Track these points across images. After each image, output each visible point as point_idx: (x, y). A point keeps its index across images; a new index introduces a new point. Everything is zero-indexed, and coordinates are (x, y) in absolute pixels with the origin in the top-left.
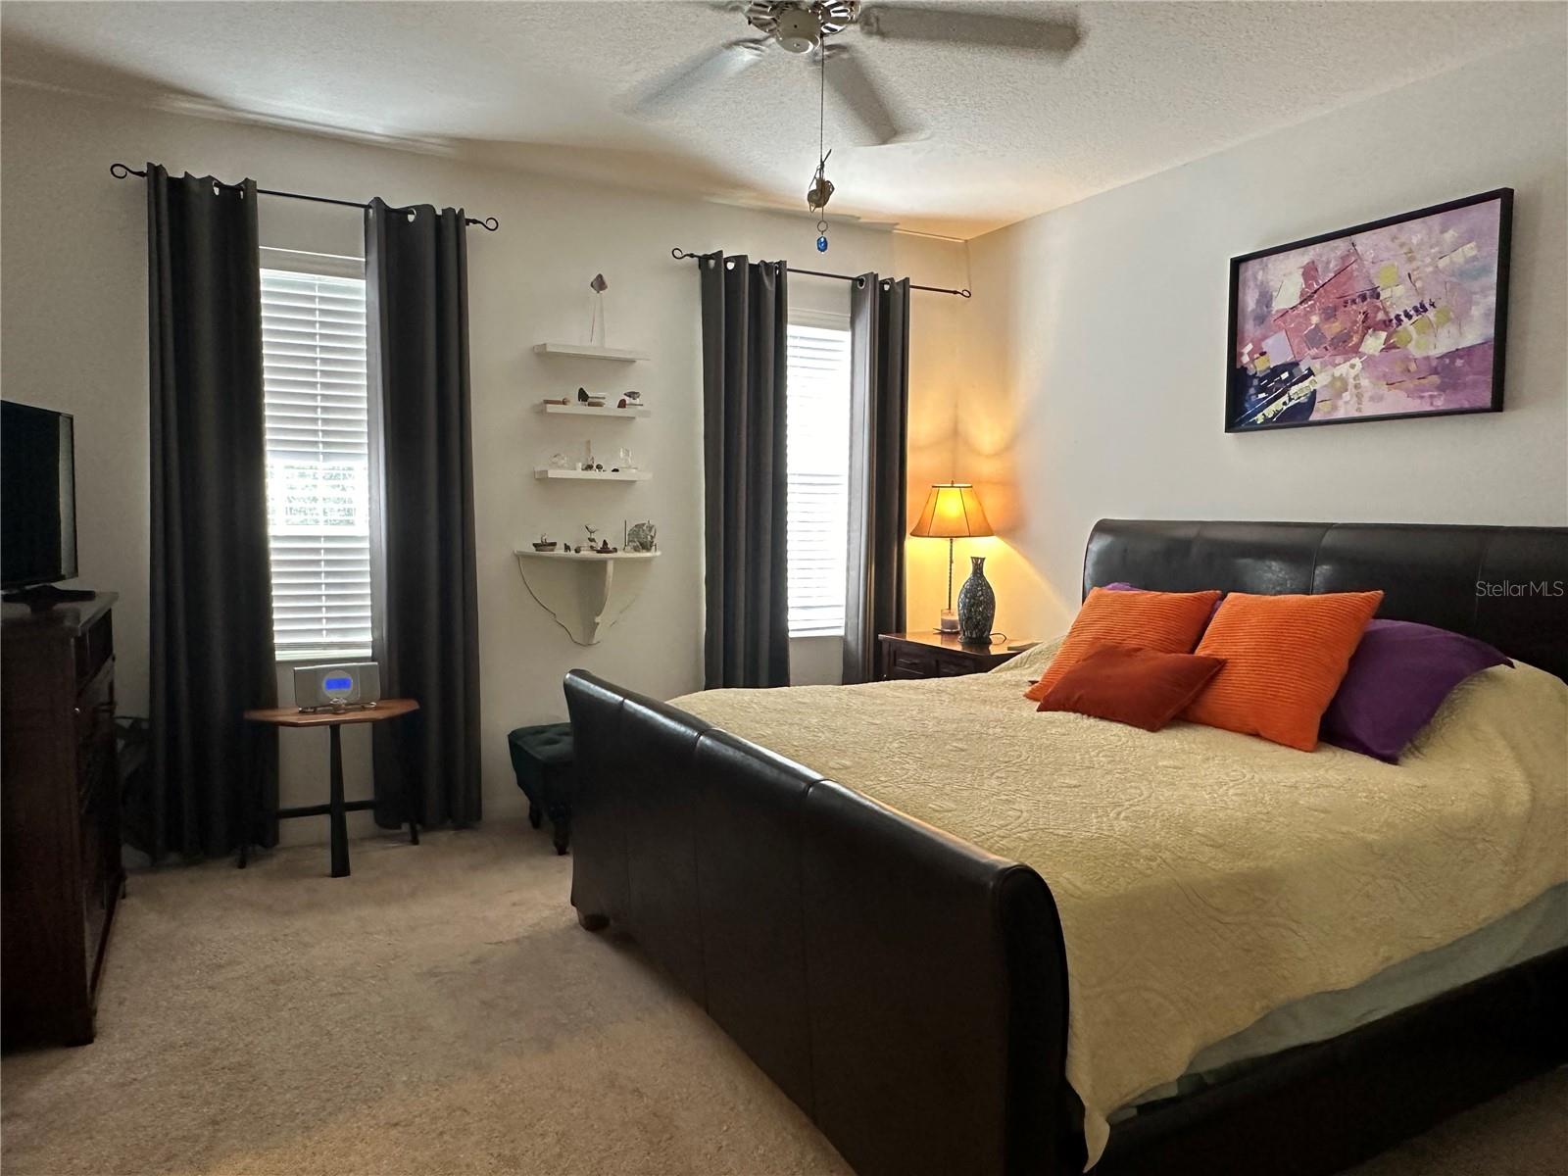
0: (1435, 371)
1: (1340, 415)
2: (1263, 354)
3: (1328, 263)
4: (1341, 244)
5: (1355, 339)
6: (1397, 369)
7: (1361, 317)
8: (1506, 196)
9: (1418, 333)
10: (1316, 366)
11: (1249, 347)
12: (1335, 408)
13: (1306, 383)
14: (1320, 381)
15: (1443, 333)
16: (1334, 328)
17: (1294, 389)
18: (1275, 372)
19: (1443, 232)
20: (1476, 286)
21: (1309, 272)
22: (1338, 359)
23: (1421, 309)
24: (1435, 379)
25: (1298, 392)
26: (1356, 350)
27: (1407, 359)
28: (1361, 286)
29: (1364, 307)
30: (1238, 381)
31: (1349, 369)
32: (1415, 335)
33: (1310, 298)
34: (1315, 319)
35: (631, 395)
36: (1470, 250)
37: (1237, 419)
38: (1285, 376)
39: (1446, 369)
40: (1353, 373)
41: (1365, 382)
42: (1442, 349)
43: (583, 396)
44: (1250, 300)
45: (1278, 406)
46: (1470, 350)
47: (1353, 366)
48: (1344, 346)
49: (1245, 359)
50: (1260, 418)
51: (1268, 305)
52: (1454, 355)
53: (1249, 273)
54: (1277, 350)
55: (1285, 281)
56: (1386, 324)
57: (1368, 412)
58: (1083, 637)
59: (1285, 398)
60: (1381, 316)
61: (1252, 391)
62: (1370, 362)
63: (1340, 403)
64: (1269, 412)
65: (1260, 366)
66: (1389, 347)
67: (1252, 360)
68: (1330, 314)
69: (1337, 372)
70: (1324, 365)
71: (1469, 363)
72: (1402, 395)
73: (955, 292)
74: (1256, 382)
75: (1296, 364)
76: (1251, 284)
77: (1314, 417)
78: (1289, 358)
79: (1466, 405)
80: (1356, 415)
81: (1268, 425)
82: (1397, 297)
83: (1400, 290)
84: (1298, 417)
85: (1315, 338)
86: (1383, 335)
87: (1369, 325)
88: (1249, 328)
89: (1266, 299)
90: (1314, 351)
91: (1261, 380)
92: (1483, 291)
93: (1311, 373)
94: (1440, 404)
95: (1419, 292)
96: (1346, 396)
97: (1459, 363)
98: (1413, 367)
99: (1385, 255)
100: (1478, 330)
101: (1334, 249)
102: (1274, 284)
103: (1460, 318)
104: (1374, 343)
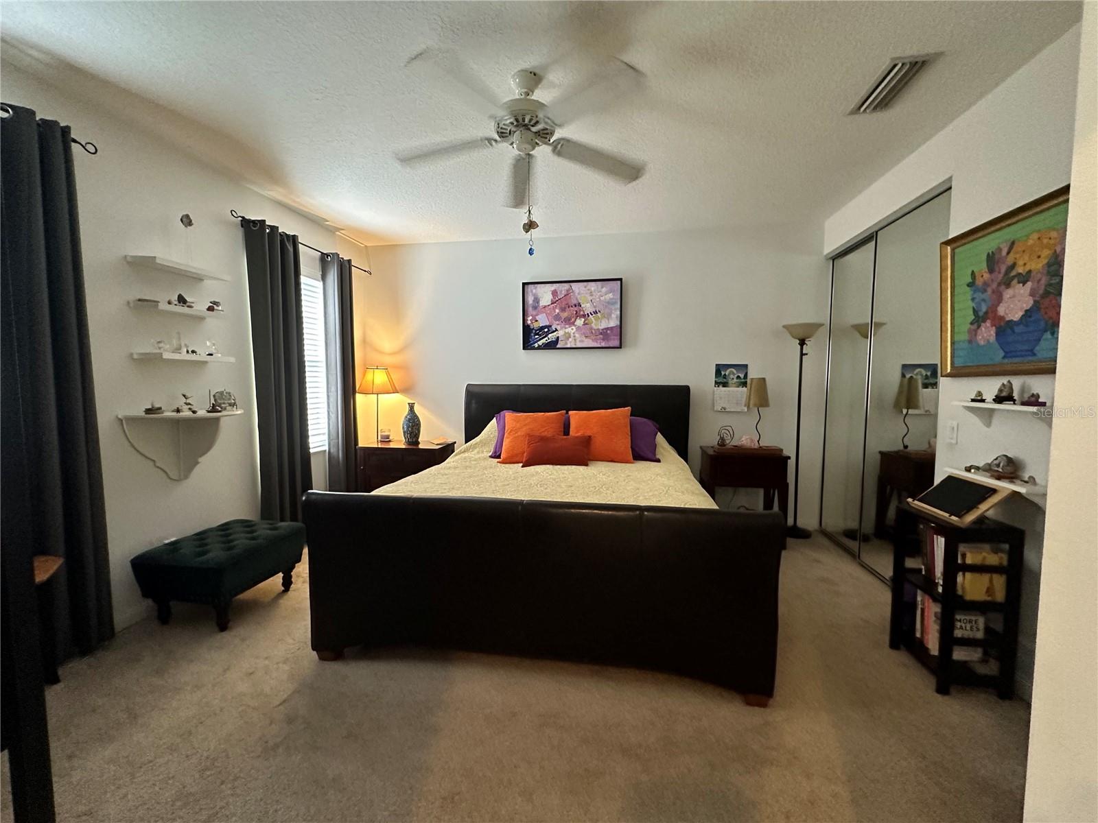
0: (601, 334)
1: (569, 346)
2: (537, 321)
3: (562, 291)
4: (566, 286)
5: (573, 320)
6: (589, 332)
7: (575, 312)
8: (621, 280)
9: (595, 320)
10: (558, 328)
11: (531, 318)
12: (566, 344)
13: (555, 333)
14: (560, 333)
15: (603, 322)
16: (565, 315)
17: (550, 335)
18: (542, 328)
19: (602, 288)
20: (613, 307)
21: (554, 293)
22: (567, 326)
23: (596, 312)
24: (601, 336)
25: (552, 337)
26: (573, 324)
27: (591, 328)
28: (574, 302)
29: (576, 309)
30: (527, 330)
31: (571, 330)
32: (594, 321)
33: (555, 303)
34: (557, 311)
35: (215, 303)
36: (611, 295)
37: (527, 345)
38: (546, 330)
39: (605, 334)
40: (573, 331)
41: (577, 335)
42: (602, 327)
43: (182, 300)
44: (530, 300)
45: (544, 341)
46: (612, 328)
47: (572, 329)
48: (569, 321)
49: (529, 322)
50: (536, 345)
51: (538, 302)
52: (607, 329)
53: (529, 290)
54: (543, 321)
55: (545, 295)
56: (584, 316)
57: (579, 345)
58: (519, 433)
59: (546, 338)
60: (582, 313)
61: (532, 335)
62: (578, 328)
63: (568, 342)
64: (540, 343)
65: (536, 325)
66: (585, 324)
67: (532, 323)
68: (563, 310)
69: (567, 330)
70: (562, 328)
71: (612, 332)
72: (591, 341)
73: (365, 271)
74: (534, 331)
75: (551, 326)
76: (531, 294)
77: (558, 346)
78: (548, 324)
79: (611, 346)
80: (574, 346)
81: (539, 348)
82: (587, 307)
83: (588, 305)
84: (552, 346)
85: (557, 318)
86: (583, 320)
87: (578, 315)
88: (530, 310)
89: (537, 300)
90: (557, 322)
91: (536, 331)
92: (616, 309)
93: (556, 330)
94: (603, 344)
95: (595, 307)
96: (570, 340)
97: (608, 332)
98: (594, 332)
99: (582, 292)
100: (614, 322)
101: (564, 286)
102: (540, 295)
103: (608, 317)
104: (580, 322)
